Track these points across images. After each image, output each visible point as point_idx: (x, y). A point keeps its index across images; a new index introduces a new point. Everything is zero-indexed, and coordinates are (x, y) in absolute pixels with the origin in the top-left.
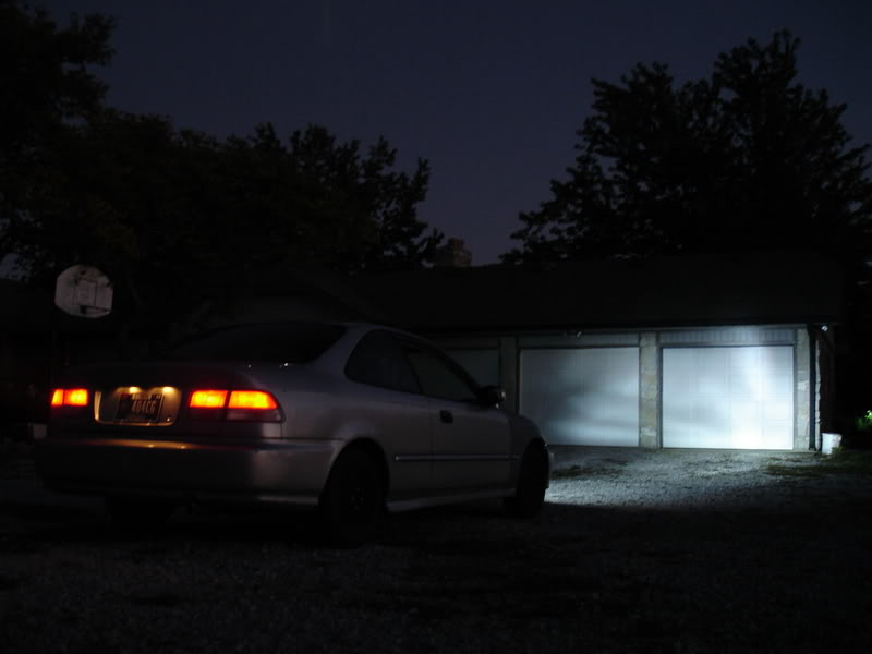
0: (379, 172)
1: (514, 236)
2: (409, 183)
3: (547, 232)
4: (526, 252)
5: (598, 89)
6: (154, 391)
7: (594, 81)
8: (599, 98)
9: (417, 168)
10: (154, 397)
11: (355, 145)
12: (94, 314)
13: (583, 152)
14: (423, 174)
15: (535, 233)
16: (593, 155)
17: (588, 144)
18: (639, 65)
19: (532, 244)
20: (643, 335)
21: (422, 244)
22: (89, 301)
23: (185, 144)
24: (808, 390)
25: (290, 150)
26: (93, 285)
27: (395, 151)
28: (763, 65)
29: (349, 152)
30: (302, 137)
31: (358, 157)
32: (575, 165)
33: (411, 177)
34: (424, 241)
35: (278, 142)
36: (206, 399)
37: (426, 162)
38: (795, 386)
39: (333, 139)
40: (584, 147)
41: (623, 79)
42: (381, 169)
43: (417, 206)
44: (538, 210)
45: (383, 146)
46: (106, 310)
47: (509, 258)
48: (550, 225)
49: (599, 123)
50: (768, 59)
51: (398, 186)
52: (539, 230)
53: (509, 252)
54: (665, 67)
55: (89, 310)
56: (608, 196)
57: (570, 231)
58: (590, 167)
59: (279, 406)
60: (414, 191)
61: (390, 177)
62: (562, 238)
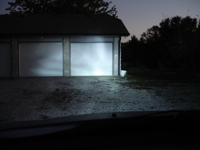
20: (64, 38)
24: (118, 57)
62: (21, 11)
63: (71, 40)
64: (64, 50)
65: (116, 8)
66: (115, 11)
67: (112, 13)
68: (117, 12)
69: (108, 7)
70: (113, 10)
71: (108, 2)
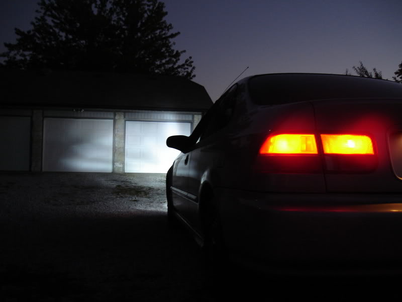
20: (117, 113)
40: (41, 12)
62: (26, 59)
63: (126, 117)
64: (116, 132)
65: (192, 62)
66: (191, 66)
67: (186, 70)
68: (194, 68)
69: (179, 59)
70: (187, 65)
71: (179, 51)
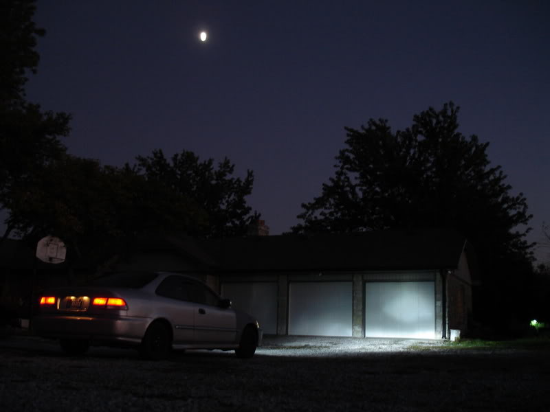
0: (224, 178)
1: (299, 217)
2: (242, 184)
3: (317, 214)
4: (306, 226)
5: (349, 132)
6: (80, 298)
7: (346, 128)
8: (349, 138)
9: (246, 175)
10: (80, 300)
11: (211, 161)
12: (56, 262)
13: (339, 169)
14: (250, 179)
15: (310, 215)
16: (345, 171)
17: (341, 164)
18: (371, 120)
19: (309, 221)
20: (355, 275)
21: (248, 220)
22: (53, 255)
23: (107, 172)
24: (442, 306)
25: (172, 165)
26: (56, 246)
27: (233, 166)
28: (438, 122)
29: (207, 166)
30: (179, 157)
31: (212, 169)
32: (334, 177)
33: (243, 180)
34: (249, 218)
35: (165, 160)
36: (99, 301)
37: (252, 172)
38: (435, 303)
39: (198, 159)
41: (362, 127)
42: (225, 175)
43: (246, 198)
44: (313, 201)
45: (227, 162)
46: (62, 260)
47: (296, 229)
48: (320, 211)
49: (346, 153)
50: (441, 118)
51: (236, 186)
52: (312, 213)
53: (296, 226)
54: (386, 121)
55: (54, 260)
56: (354, 193)
57: (331, 214)
58: (342, 178)
59: (126, 304)
60: (245, 188)
61: (231, 181)
65: (525, 199)
66: (523, 204)
67: (517, 210)
68: (527, 206)
